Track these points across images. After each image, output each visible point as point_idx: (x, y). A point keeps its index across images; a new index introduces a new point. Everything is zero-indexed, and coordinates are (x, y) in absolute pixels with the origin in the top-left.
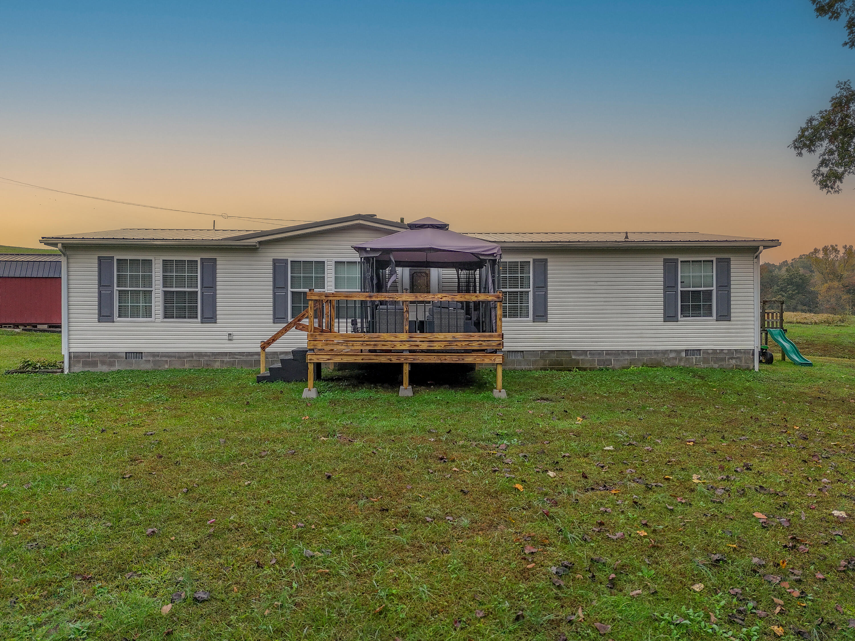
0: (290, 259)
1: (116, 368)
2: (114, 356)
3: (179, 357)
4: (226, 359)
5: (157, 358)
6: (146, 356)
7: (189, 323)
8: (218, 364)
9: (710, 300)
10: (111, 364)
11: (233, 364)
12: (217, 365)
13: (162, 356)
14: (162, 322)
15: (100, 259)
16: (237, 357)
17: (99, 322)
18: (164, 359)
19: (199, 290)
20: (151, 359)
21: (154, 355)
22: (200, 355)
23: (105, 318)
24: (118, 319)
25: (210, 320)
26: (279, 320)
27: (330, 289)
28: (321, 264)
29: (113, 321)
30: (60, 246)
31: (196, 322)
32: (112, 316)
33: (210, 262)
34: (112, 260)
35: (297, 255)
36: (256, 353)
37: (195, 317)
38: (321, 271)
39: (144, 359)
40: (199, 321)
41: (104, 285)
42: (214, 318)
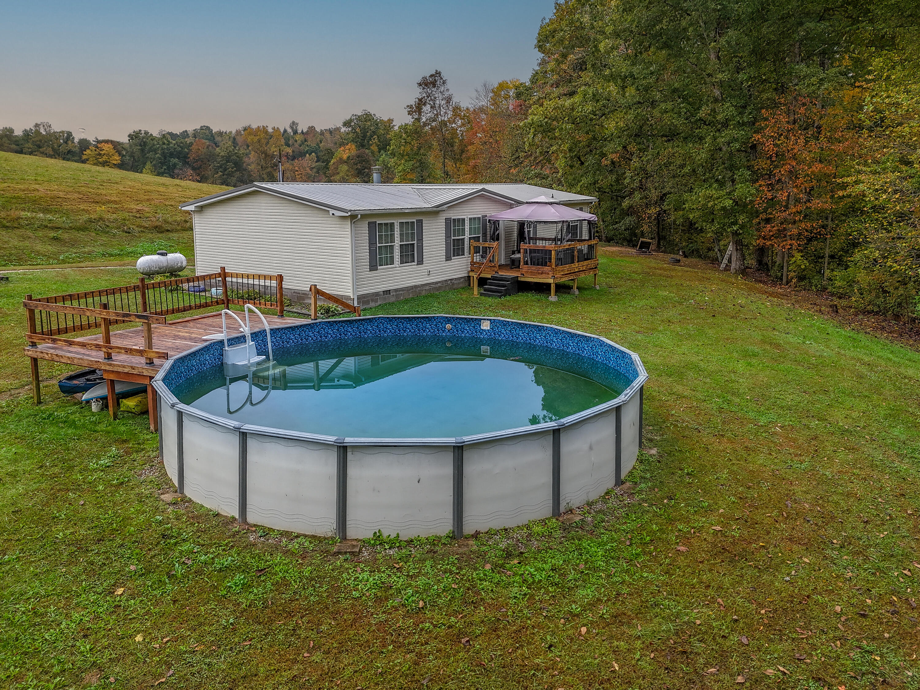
0: (453, 218)
1: (379, 303)
2: (377, 294)
3: (407, 291)
4: (427, 288)
5: (398, 293)
6: (392, 292)
7: (410, 266)
8: (424, 291)
9: (577, 229)
10: (376, 301)
11: (429, 290)
12: (424, 293)
13: (400, 291)
14: (400, 267)
15: (369, 223)
16: (432, 286)
17: (370, 271)
18: (400, 293)
19: (416, 242)
20: (394, 294)
21: (396, 290)
22: (416, 287)
23: (373, 267)
24: (379, 267)
25: (420, 262)
26: (448, 258)
27: (467, 236)
28: (463, 220)
29: (377, 270)
30: (359, 216)
31: (414, 265)
32: (376, 266)
33: (420, 222)
34: (376, 224)
35: (455, 215)
36: (439, 282)
37: (414, 261)
38: (463, 224)
39: (391, 294)
40: (416, 263)
41: (372, 243)
42: (422, 261)
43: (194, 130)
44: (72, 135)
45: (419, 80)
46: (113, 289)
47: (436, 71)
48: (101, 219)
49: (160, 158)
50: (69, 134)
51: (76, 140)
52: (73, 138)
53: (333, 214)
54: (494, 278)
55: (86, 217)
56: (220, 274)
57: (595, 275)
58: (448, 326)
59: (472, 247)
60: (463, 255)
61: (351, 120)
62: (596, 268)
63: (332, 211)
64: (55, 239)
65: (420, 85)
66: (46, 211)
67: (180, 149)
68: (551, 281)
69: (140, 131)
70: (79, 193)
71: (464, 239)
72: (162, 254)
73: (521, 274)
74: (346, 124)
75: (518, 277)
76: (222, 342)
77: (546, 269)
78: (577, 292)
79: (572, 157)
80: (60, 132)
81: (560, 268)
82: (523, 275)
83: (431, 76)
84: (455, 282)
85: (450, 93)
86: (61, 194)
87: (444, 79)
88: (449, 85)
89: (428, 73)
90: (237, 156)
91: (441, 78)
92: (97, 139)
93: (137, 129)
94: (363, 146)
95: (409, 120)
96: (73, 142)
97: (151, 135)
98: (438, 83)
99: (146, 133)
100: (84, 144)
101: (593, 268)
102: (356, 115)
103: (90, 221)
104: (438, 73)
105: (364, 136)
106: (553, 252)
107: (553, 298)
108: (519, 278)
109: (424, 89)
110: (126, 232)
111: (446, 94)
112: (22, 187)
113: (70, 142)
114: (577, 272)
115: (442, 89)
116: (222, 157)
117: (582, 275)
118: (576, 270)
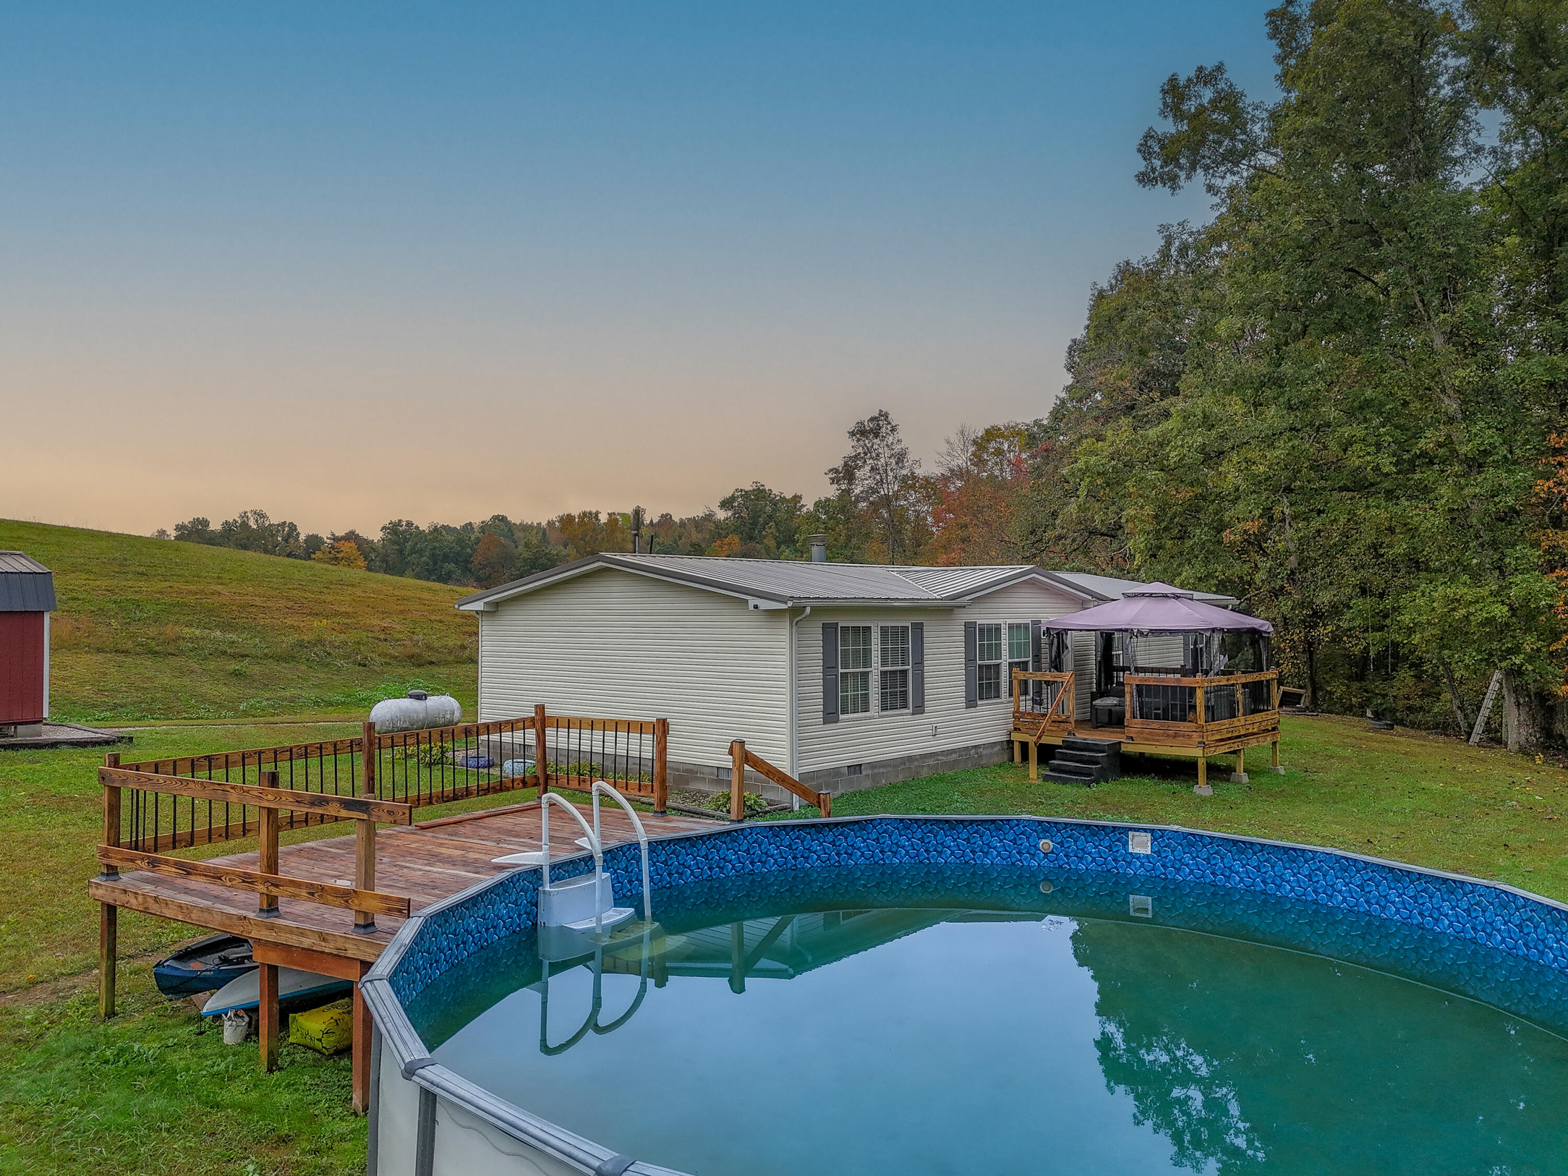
0: (979, 622)
1: (840, 791)
2: (836, 772)
3: (895, 766)
4: (930, 762)
5: (876, 771)
6: (866, 769)
7: (900, 715)
8: (925, 770)
10: (835, 787)
11: (935, 767)
12: (925, 772)
13: (880, 767)
14: (880, 717)
15: (825, 627)
16: (940, 758)
17: (824, 723)
18: (881, 770)
19: (910, 667)
20: (870, 772)
21: (872, 765)
22: (910, 758)
23: (830, 716)
24: (841, 717)
25: (919, 709)
26: (971, 703)
27: (1005, 660)
28: (998, 628)
29: (837, 721)
30: (808, 610)
31: (907, 714)
32: (836, 713)
33: (918, 628)
34: (836, 629)
35: (983, 618)
36: (953, 751)
37: (906, 707)
38: (998, 637)
39: (864, 773)
40: (911, 711)
41: (829, 667)
42: (922, 706)
43: (482, 522)
44: (296, 530)
45: (852, 426)
46: (306, 747)
47: (881, 411)
48: (320, 642)
49: (427, 564)
50: (293, 527)
51: (302, 537)
52: (298, 534)
53: (756, 607)
54: (1068, 745)
55: (293, 638)
56: (533, 719)
57: (1274, 743)
58: (1045, 844)
59: (1015, 683)
60: (998, 697)
61: (733, 498)
62: (1274, 729)
63: (752, 601)
64: (236, 674)
65: (852, 434)
66: (227, 627)
67: (459, 548)
68: (1195, 752)
69: (400, 521)
70: (288, 599)
71: (998, 665)
72: (418, 697)
73: (1128, 738)
74: (726, 504)
75: (1120, 742)
76: (536, 872)
77: (1183, 726)
78: (1245, 778)
79: (1157, 531)
80: (278, 525)
81: (1213, 726)
82: (1132, 738)
83: (872, 419)
84: (985, 752)
85: (903, 445)
86: (258, 601)
87: (894, 424)
88: (901, 434)
89: (865, 415)
90: (548, 559)
91: (889, 423)
92: (333, 535)
93: (395, 519)
94: (751, 538)
95: (831, 492)
96: (297, 539)
97: (417, 528)
98: (883, 430)
99: (409, 524)
100: (314, 542)
101: (1268, 731)
102: (741, 490)
103: (301, 645)
104: (884, 415)
105: (755, 524)
106: (1198, 691)
107: (1203, 789)
108: (1122, 745)
109: (858, 440)
110: (359, 665)
111: (897, 448)
112: (193, 588)
113: (292, 540)
114: (1245, 736)
115: (890, 439)
116: (525, 560)
117: (1253, 743)
118: (1243, 732)
